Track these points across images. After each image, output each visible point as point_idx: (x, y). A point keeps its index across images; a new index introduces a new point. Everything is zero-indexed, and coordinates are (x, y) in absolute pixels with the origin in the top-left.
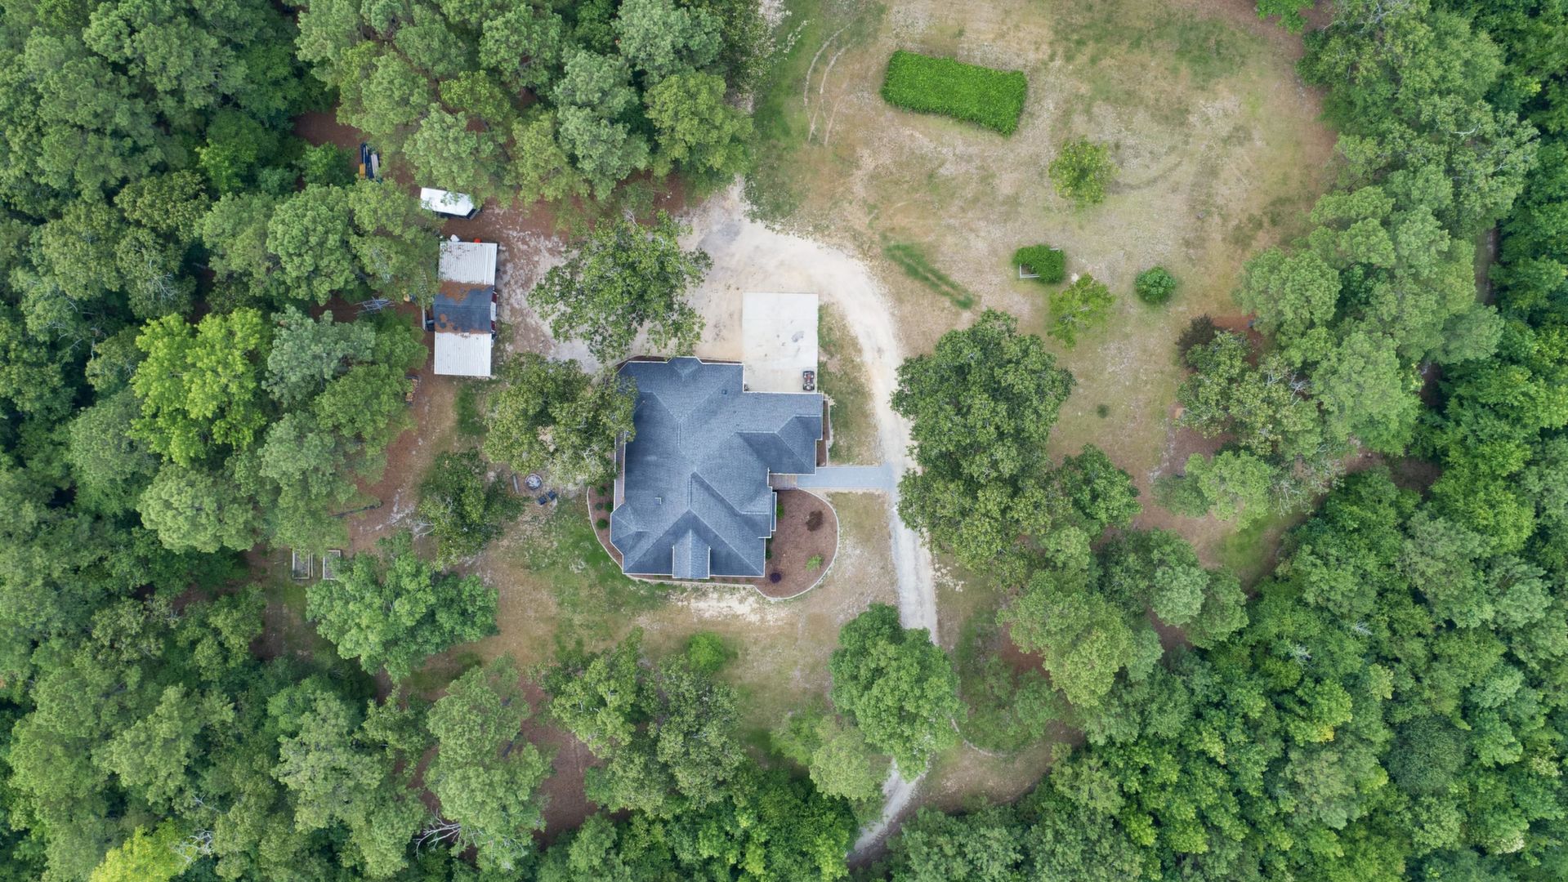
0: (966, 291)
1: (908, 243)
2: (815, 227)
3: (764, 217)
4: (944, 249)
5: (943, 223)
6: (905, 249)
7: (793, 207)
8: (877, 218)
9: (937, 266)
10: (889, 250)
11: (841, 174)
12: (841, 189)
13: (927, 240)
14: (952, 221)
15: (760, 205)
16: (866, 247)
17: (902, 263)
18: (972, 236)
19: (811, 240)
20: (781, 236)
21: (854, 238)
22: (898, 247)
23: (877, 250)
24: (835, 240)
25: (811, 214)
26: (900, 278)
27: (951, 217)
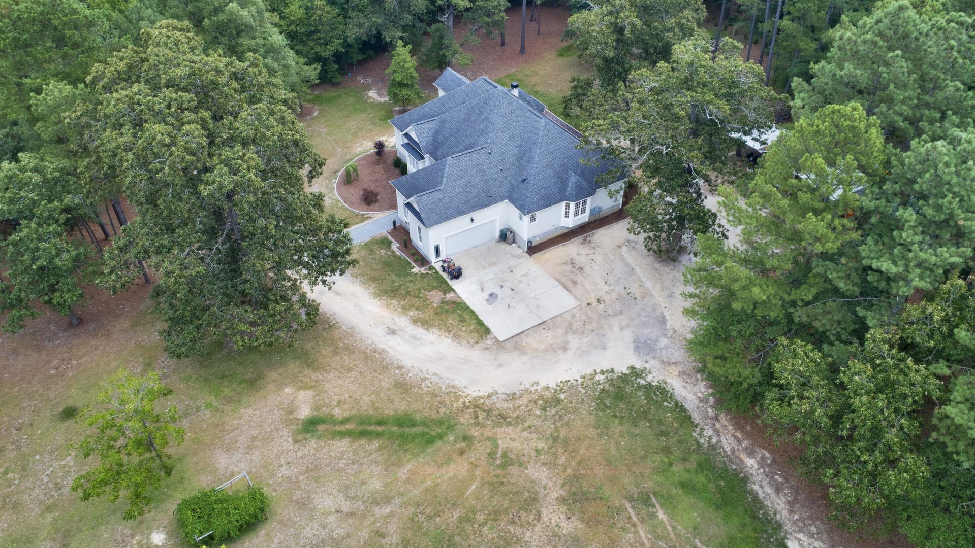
0: (319, 438)
1: (430, 449)
2: (558, 401)
3: (624, 378)
4: (377, 470)
5: (397, 501)
6: (430, 441)
7: (601, 406)
8: (492, 455)
9: (375, 444)
10: (450, 427)
11: (577, 477)
12: (562, 460)
13: (409, 467)
14: (387, 510)
15: (640, 387)
16: (482, 415)
17: (423, 424)
18: (346, 507)
19: (553, 385)
20: (589, 371)
21: (503, 416)
22: (440, 437)
23: (465, 419)
24: (524, 401)
25: (575, 411)
26: (415, 406)
27: (392, 514)
